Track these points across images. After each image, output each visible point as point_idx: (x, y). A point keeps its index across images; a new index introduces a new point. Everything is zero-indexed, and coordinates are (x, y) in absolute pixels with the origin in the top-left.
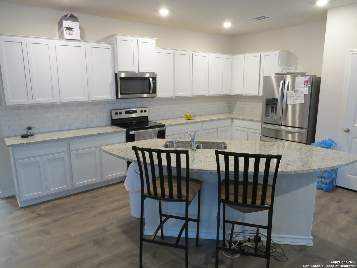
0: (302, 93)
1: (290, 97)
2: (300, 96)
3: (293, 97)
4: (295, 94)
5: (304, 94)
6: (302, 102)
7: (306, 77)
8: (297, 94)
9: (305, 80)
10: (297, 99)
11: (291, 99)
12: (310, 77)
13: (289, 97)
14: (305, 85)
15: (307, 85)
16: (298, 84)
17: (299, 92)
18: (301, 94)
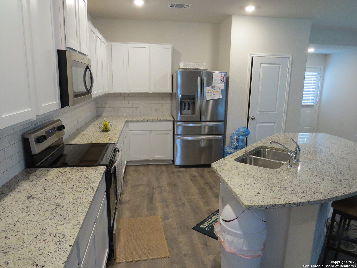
0: (220, 88)
1: (209, 92)
2: (217, 91)
3: (211, 92)
4: (213, 90)
5: (222, 90)
6: (220, 97)
7: (222, 74)
8: (214, 90)
9: (221, 77)
10: (215, 94)
11: (209, 95)
12: (225, 74)
13: (207, 93)
14: (221, 81)
15: (223, 81)
16: (216, 80)
17: (216, 88)
18: (218, 90)
